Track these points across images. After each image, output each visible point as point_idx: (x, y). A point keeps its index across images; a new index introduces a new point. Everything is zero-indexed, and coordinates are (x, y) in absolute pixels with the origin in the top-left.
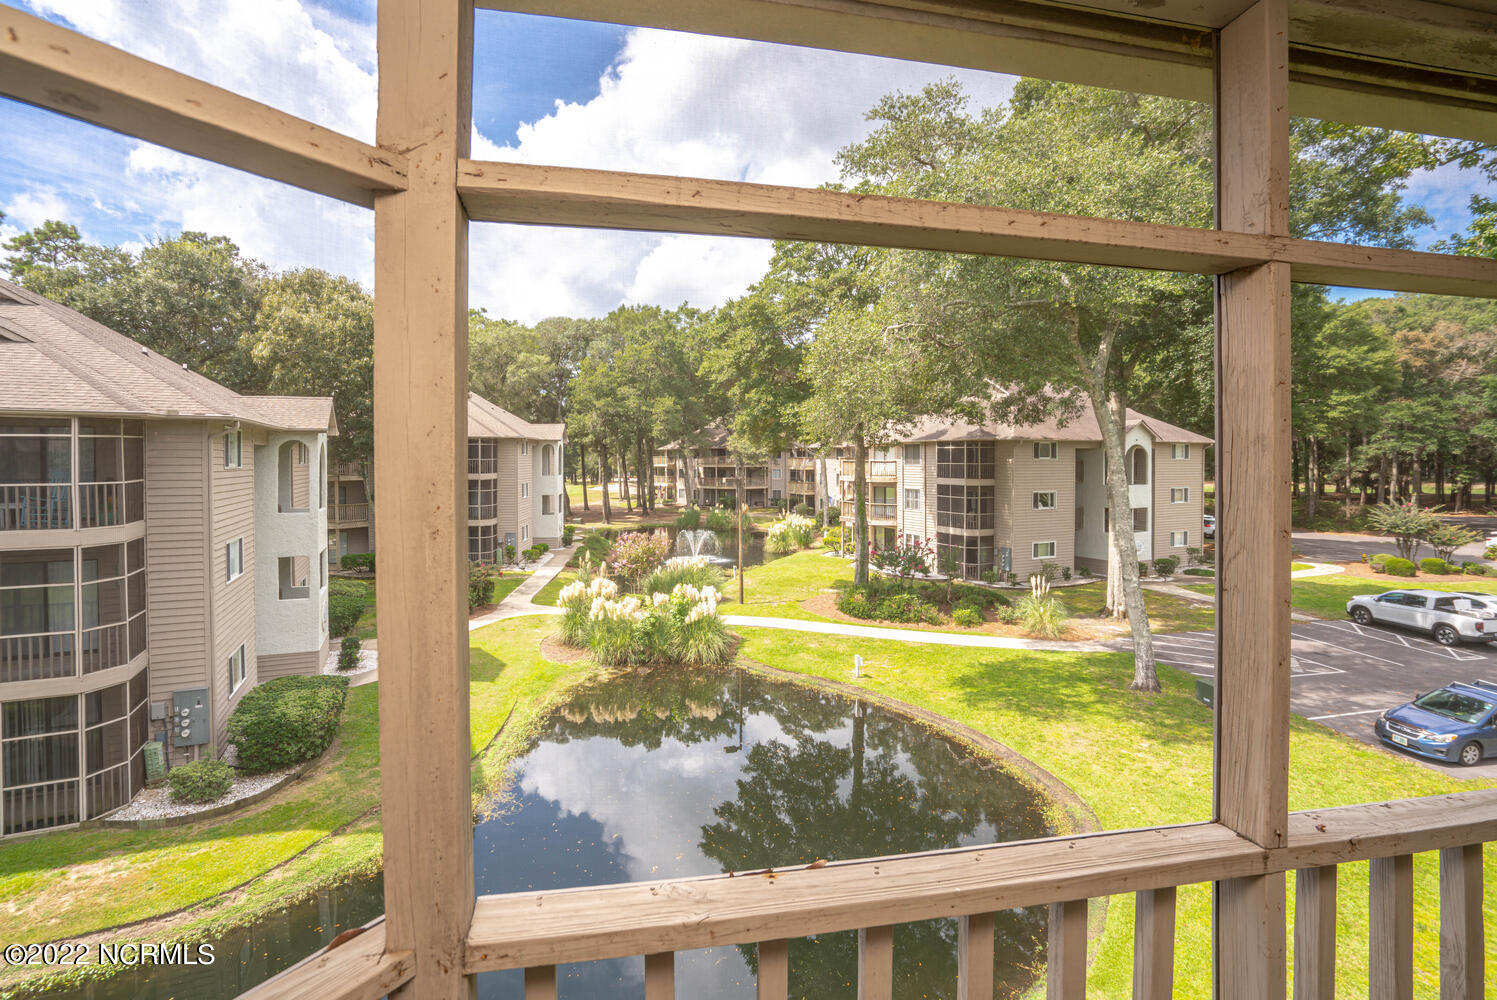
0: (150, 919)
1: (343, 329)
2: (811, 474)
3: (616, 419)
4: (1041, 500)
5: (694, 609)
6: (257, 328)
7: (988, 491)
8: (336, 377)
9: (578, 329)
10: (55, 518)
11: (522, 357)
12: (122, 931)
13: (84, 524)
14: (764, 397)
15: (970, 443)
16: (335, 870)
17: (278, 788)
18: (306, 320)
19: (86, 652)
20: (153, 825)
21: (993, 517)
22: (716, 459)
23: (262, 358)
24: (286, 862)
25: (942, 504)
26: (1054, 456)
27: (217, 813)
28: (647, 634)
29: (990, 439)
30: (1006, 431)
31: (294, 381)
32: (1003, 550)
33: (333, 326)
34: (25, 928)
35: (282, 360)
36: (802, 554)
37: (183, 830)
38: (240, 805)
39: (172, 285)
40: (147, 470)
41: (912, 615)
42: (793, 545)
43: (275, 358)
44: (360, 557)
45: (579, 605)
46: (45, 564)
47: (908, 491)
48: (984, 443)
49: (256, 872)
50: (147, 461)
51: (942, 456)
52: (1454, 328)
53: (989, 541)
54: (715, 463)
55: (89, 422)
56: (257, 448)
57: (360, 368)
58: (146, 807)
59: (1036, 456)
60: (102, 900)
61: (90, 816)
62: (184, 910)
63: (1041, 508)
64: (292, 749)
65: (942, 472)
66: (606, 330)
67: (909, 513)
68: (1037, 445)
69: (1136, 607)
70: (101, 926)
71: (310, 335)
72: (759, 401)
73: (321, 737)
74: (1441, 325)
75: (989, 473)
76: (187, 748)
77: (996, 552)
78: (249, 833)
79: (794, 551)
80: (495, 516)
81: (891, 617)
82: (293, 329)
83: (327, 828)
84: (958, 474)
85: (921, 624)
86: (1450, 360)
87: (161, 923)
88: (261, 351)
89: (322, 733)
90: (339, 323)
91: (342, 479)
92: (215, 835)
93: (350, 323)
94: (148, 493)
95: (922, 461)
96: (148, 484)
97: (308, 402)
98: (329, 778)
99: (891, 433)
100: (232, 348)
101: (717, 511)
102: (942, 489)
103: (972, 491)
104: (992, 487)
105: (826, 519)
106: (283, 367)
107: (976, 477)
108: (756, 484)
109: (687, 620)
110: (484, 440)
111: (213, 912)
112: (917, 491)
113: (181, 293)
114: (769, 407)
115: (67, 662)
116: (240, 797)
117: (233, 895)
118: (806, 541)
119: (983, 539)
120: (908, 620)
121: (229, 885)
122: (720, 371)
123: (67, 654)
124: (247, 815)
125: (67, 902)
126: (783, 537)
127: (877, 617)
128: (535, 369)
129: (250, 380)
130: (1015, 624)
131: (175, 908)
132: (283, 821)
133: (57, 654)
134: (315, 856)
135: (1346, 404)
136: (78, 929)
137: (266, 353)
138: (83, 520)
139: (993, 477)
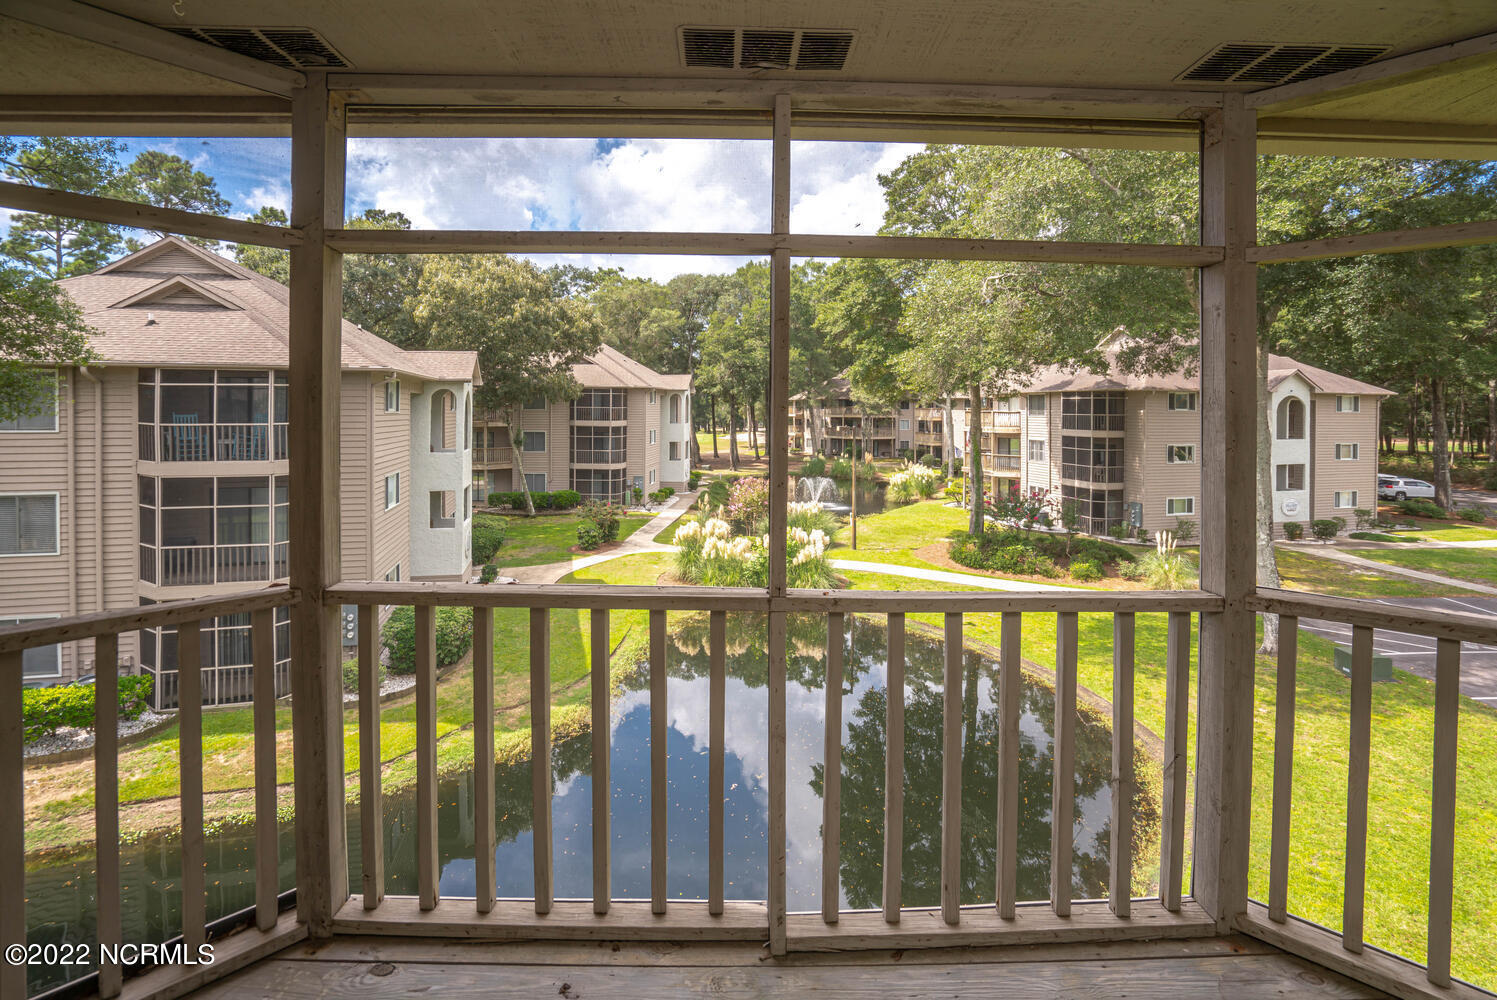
1: (489, 291)
2: (938, 425)
3: (743, 370)
4: (1178, 453)
5: (802, 551)
6: (420, 292)
7: (1117, 443)
8: (484, 334)
9: (708, 285)
10: (256, 452)
11: (654, 312)
13: (277, 457)
14: (875, 348)
15: (1097, 394)
16: (462, 758)
18: (459, 284)
19: (277, 563)
21: (1122, 471)
22: (844, 409)
23: (423, 318)
25: (1067, 456)
26: (1192, 407)
28: (756, 572)
29: (1121, 389)
30: (1137, 382)
31: (448, 338)
32: (1134, 504)
33: (481, 288)
34: (231, 776)
35: (438, 319)
36: (924, 504)
37: (346, 713)
38: (389, 698)
41: (1026, 567)
42: (915, 494)
43: (432, 318)
44: (505, 495)
45: (693, 544)
46: (250, 489)
47: (1032, 442)
48: (1112, 394)
49: (399, 752)
51: (1068, 406)
53: (1118, 495)
54: (842, 413)
55: (283, 374)
56: (413, 396)
57: (503, 324)
59: (1172, 407)
60: (285, 760)
63: (1177, 461)
65: (1067, 424)
66: (734, 285)
67: (1034, 465)
68: (1172, 396)
70: (282, 781)
71: (461, 296)
72: (870, 352)
73: (458, 646)
75: (1118, 424)
76: (351, 647)
77: (1125, 507)
78: (396, 721)
79: (916, 501)
80: (625, 460)
81: (1004, 568)
82: (448, 291)
83: (458, 723)
84: (1084, 425)
85: (1035, 576)
88: (422, 312)
89: (458, 643)
90: (486, 285)
91: (491, 425)
93: (496, 285)
95: (1046, 412)
97: (456, 356)
98: (462, 682)
99: (1010, 383)
100: (399, 310)
101: (841, 460)
102: (1067, 441)
103: (1099, 443)
104: (1122, 440)
105: (951, 470)
106: (439, 326)
107: (1104, 429)
108: (884, 434)
109: (793, 562)
110: (615, 390)
112: (1042, 443)
113: (359, 264)
114: (879, 357)
115: (263, 570)
116: (390, 691)
118: (928, 491)
119: (1111, 492)
120: (1022, 572)
122: (835, 322)
123: (263, 563)
126: (905, 486)
127: (990, 567)
128: (666, 323)
129: (413, 338)
130: (1138, 581)
133: (256, 563)
134: (446, 745)
137: (425, 314)
138: (276, 454)
139: (1122, 429)
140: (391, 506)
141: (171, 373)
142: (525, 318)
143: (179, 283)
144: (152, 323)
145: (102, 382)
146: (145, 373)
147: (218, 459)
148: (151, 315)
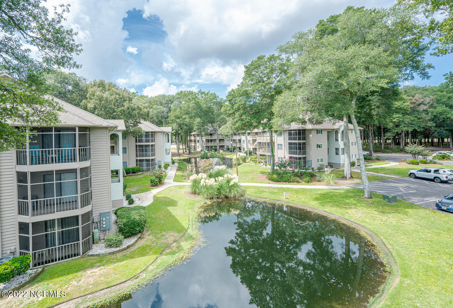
0: (121, 283)
2: (240, 141)
3: (182, 125)
4: (319, 146)
5: (232, 181)
7: (304, 144)
9: (169, 98)
10: (71, 159)
11: (154, 107)
12: (113, 288)
13: (80, 161)
15: (299, 130)
16: (167, 264)
17: (136, 241)
18: (105, 95)
19: (81, 201)
20: (105, 255)
21: (305, 151)
22: (210, 137)
24: (152, 263)
25: (290, 148)
26: (322, 133)
27: (119, 251)
28: (218, 189)
29: (304, 129)
30: (309, 126)
32: (309, 161)
33: (112, 97)
34: (83, 289)
36: (244, 164)
37: (113, 256)
38: (128, 247)
40: (91, 143)
41: (291, 180)
42: (241, 162)
45: (196, 182)
47: (278, 144)
48: (303, 130)
49: (145, 267)
50: (91, 140)
51: (290, 134)
52: (420, 96)
53: (305, 158)
57: (121, 110)
58: (98, 249)
59: (317, 133)
60: (102, 279)
61: (83, 254)
62: (129, 280)
63: (319, 148)
65: (290, 139)
67: (279, 151)
68: (317, 130)
69: (364, 175)
70: (106, 287)
71: (106, 100)
74: (417, 95)
75: (304, 139)
76: (104, 231)
77: (307, 162)
79: (242, 164)
80: (154, 156)
81: (285, 181)
84: (295, 139)
85: (294, 183)
86: (419, 105)
87: (124, 284)
92: (126, 258)
93: (117, 96)
95: (283, 136)
98: (149, 237)
101: (213, 152)
102: (290, 144)
103: (300, 144)
104: (305, 143)
105: (248, 154)
107: (300, 140)
108: (222, 144)
109: (230, 184)
111: (137, 280)
112: (281, 145)
115: (76, 204)
116: (127, 245)
117: (141, 274)
118: (244, 160)
119: (303, 158)
120: (291, 182)
121: (139, 271)
123: (76, 201)
124: (132, 250)
125: (91, 280)
126: (238, 159)
127: (281, 181)
128: (159, 110)
130: (321, 182)
131: (127, 279)
132: (143, 252)
134: (159, 261)
135: (398, 117)
136: (99, 288)
139: (305, 140)
142: (128, 108)
147: (55, 163)
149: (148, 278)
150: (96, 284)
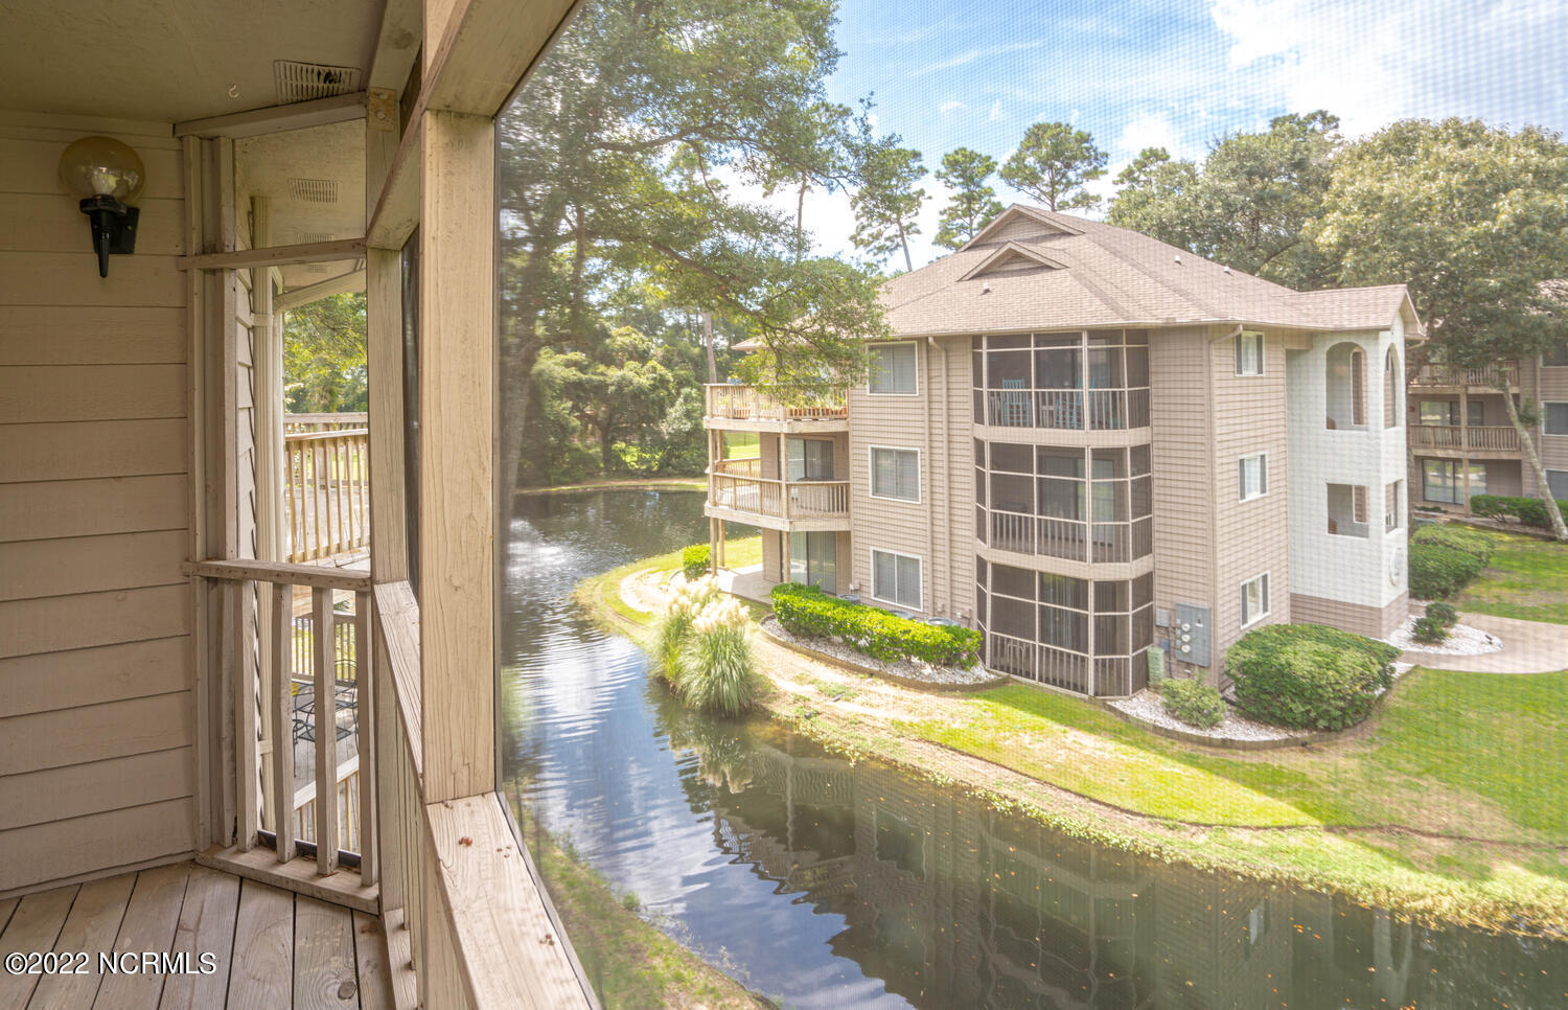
0: (1116, 808)
6: (1325, 211)
8: (1442, 255)
12: (1093, 804)
13: (1093, 426)
16: (1316, 870)
17: (1274, 746)
19: (1095, 543)
20: (1141, 726)
23: (1330, 245)
24: (1258, 828)
27: (1202, 741)
31: (1374, 268)
34: (1031, 760)
35: (1356, 244)
37: (1165, 742)
38: (1226, 744)
39: (1231, 185)
40: (1153, 378)
43: (1346, 244)
44: (1504, 500)
49: (1221, 820)
50: (1153, 369)
55: (1096, 334)
56: (1291, 356)
58: (1142, 707)
60: (1085, 768)
61: (1096, 694)
62: (1144, 816)
64: (1298, 708)
70: (1078, 790)
73: (1342, 709)
76: (1189, 665)
78: (1226, 777)
82: (1370, 202)
83: (1320, 818)
87: (1124, 816)
88: (1328, 237)
89: (1341, 704)
91: (1473, 391)
92: (1192, 761)
94: (1153, 400)
96: (1153, 391)
97: (1367, 294)
98: (1342, 762)
100: (1297, 241)
106: (1356, 254)
111: (1170, 834)
113: (1241, 189)
115: (1080, 547)
116: (1228, 736)
117: (1194, 829)
121: (1192, 817)
123: (1079, 541)
125: (1061, 757)
131: (1136, 810)
132: (1269, 782)
133: (1074, 541)
134: (1295, 840)
136: (1062, 782)
137: (1334, 240)
138: (1093, 422)
140: (1249, 497)
141: (997, 339)
143: (1010, 250)
144: (987, 291)
145: (947, 351)
146: (976, 340)
147: (1038, 425)
148: (986, 284)
149: (1206, 853)
150: (1062, 771)
